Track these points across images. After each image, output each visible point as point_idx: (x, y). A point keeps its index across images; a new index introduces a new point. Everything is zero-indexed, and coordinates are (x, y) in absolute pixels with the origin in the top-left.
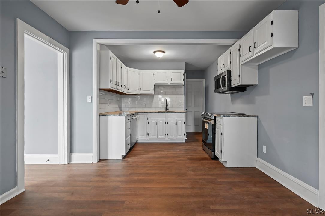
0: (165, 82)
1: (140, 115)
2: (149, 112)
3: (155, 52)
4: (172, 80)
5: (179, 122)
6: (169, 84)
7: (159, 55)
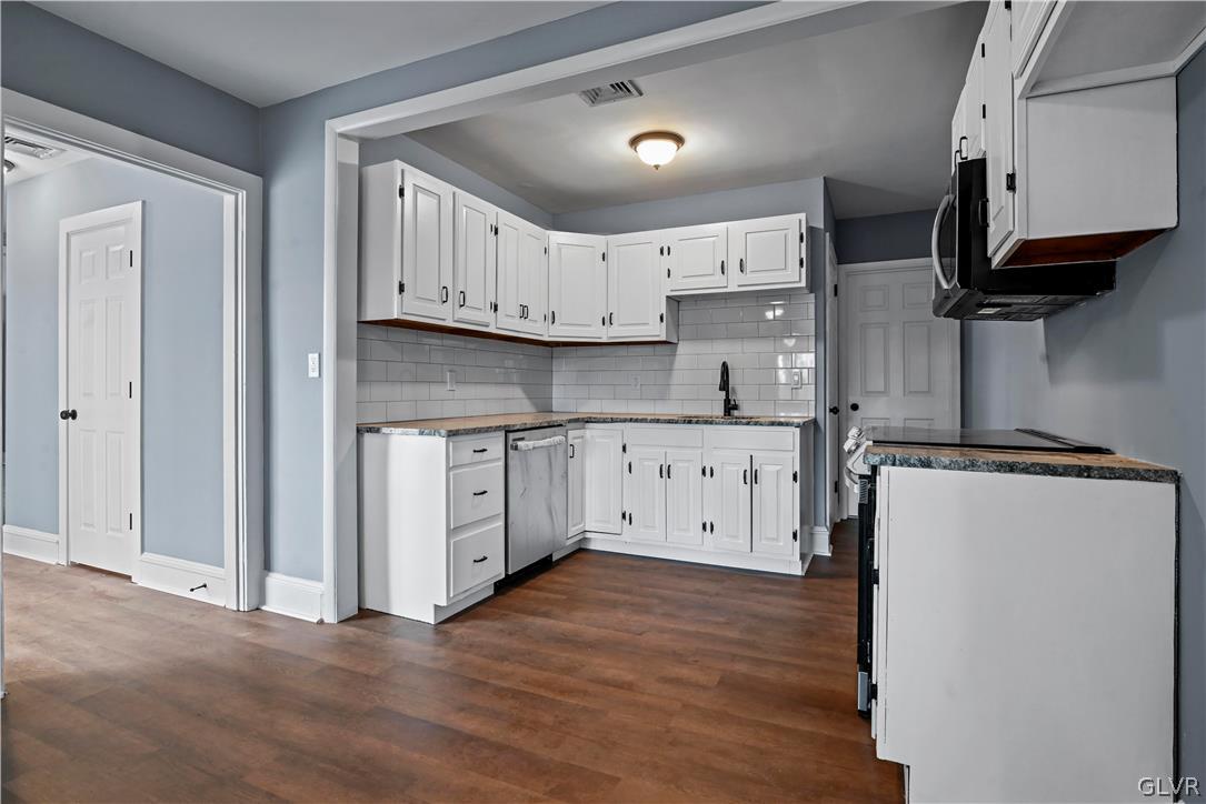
0: (714, 283)
1: (593, 431)
2: (631, 420)
3: (635, 141)
4: (749, 266)
5: (767, 472)
6: (733, 288)
7: (657, 154)
